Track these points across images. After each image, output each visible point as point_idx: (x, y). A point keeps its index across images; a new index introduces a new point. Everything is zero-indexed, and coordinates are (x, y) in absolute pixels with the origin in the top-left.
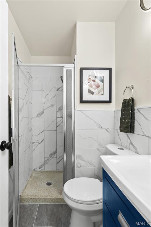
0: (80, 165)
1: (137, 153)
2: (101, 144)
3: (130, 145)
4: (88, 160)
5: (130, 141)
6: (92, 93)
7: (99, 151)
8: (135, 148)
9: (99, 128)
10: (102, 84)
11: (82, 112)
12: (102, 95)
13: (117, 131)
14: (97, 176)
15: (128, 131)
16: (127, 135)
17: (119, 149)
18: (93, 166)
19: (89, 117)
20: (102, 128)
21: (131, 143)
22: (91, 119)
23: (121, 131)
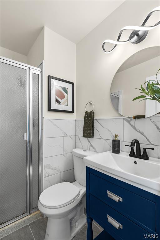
0: (48, 174)
1: (96, 152)
2: (66, 150)
3: (90, 147)
4: (55, 167)
5: (91, 144)
6: (59, 102)
7: (65, 156)
8: (94, 149)
9: (65, 135)
10: (67, 95)
11: (50, 121)
12: (67, 105)
13: (79, 137)
14: (63, 180)
15: (91, 136)
16: (88, 139)
17: (83, 151)
18: (59, 172)
19: (56, 125)
20: (67, 135)
21: (91, 145)
22: (58, 127)
23: (84, 136)
